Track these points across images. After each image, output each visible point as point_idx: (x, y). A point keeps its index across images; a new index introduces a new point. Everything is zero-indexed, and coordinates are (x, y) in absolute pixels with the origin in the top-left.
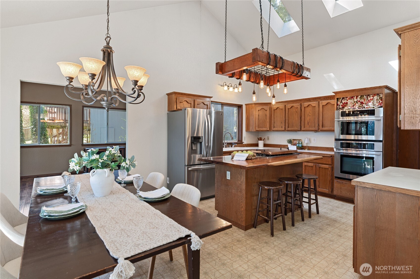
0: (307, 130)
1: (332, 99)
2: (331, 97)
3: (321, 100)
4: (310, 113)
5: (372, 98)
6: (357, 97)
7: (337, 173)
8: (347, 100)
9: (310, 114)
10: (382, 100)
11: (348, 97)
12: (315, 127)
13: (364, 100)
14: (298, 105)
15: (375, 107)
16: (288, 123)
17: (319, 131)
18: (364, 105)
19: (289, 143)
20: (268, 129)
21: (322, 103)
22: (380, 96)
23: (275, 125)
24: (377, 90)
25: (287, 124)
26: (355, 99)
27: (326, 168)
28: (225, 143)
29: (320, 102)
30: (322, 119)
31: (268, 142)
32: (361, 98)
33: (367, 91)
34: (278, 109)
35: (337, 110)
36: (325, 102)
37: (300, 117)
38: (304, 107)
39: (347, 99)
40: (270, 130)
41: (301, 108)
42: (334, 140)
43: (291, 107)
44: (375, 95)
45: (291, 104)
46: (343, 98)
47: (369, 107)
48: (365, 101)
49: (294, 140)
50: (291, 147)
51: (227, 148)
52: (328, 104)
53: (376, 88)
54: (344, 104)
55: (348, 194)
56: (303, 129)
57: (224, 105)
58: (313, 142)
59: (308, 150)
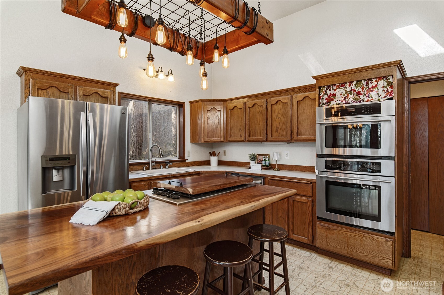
0: (276, 139)
1: (311, 91)
2: (309, 88)
3: (296, 92)
4: (279, 113)
5: (375, 84)
6: (350, 82)
7: (321, 211)
8: (335, 90)
9: (280, 116)
10: (391, 87)
11: (336, 85)
12: (286, 135)
13: (362, 89)
14: (263, 102)
15: (381, 99)
16: (249, 130)
17: (293, 141)
18: (362, 97)
19: (251, 160)
20: (222, 140)
21: (296, 97)
22: (389, 81)
23: (232, 133)
24: (383, 69)
25: (247, 131)
26: (348, 87)
27: (304, 202)
28: (153, 162)
29: (294, 96)
30: (297, 123)
31: (224, 158)
32: (357, 85)
33: (367, 72)
34: (235, 108)
35: (319, 106)
36: (300, 96)
37: (266, 121)
38: (272, 105)
39: (335, 88)
40: (225, 140)
41: (267, 105)
42: (315, 155)
43: (252, 105)
44: (380, 78)
45: (254, 100)
46: (329, 87)
47: (372, 99)
48: (364, 89)
49: (259, 155)
50: (254, 166)
51: (156, 170)
52: (305, 99)
53: (383, 66)
54: (330, 96)
55: (339, 247)
56: (270, 138)
57: (153, 103)
58: (285, 158)
59: (278, 170)
